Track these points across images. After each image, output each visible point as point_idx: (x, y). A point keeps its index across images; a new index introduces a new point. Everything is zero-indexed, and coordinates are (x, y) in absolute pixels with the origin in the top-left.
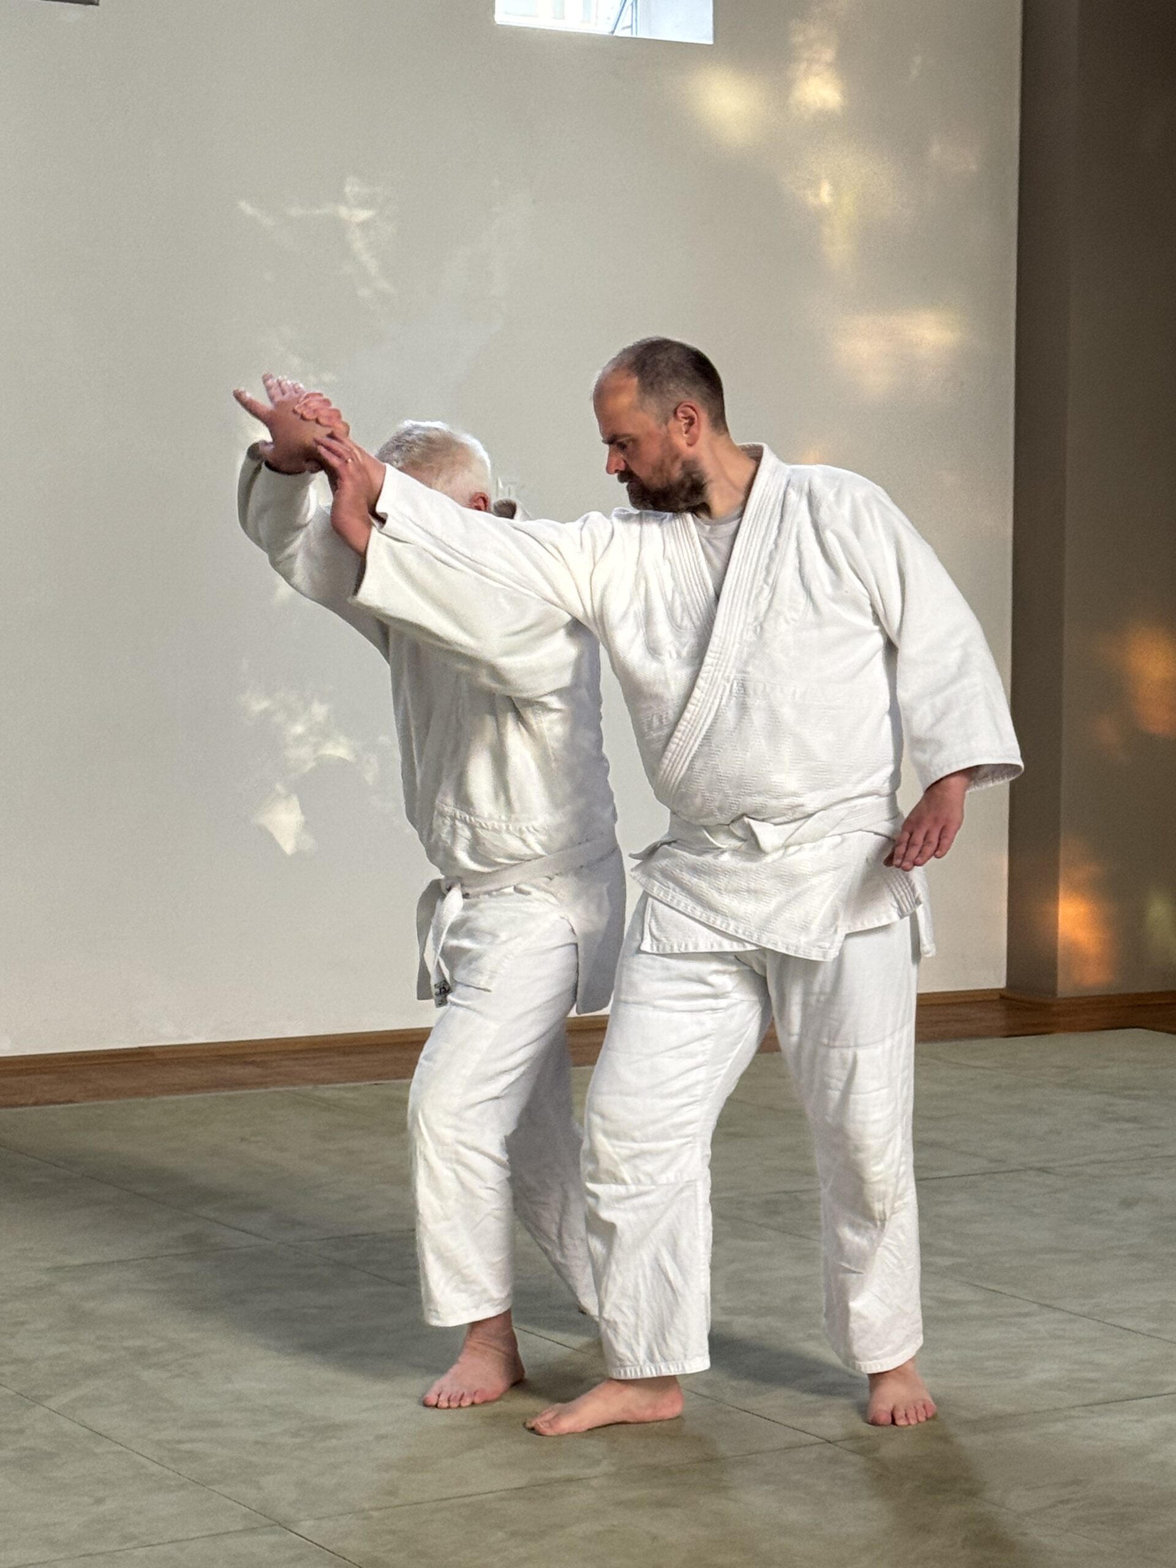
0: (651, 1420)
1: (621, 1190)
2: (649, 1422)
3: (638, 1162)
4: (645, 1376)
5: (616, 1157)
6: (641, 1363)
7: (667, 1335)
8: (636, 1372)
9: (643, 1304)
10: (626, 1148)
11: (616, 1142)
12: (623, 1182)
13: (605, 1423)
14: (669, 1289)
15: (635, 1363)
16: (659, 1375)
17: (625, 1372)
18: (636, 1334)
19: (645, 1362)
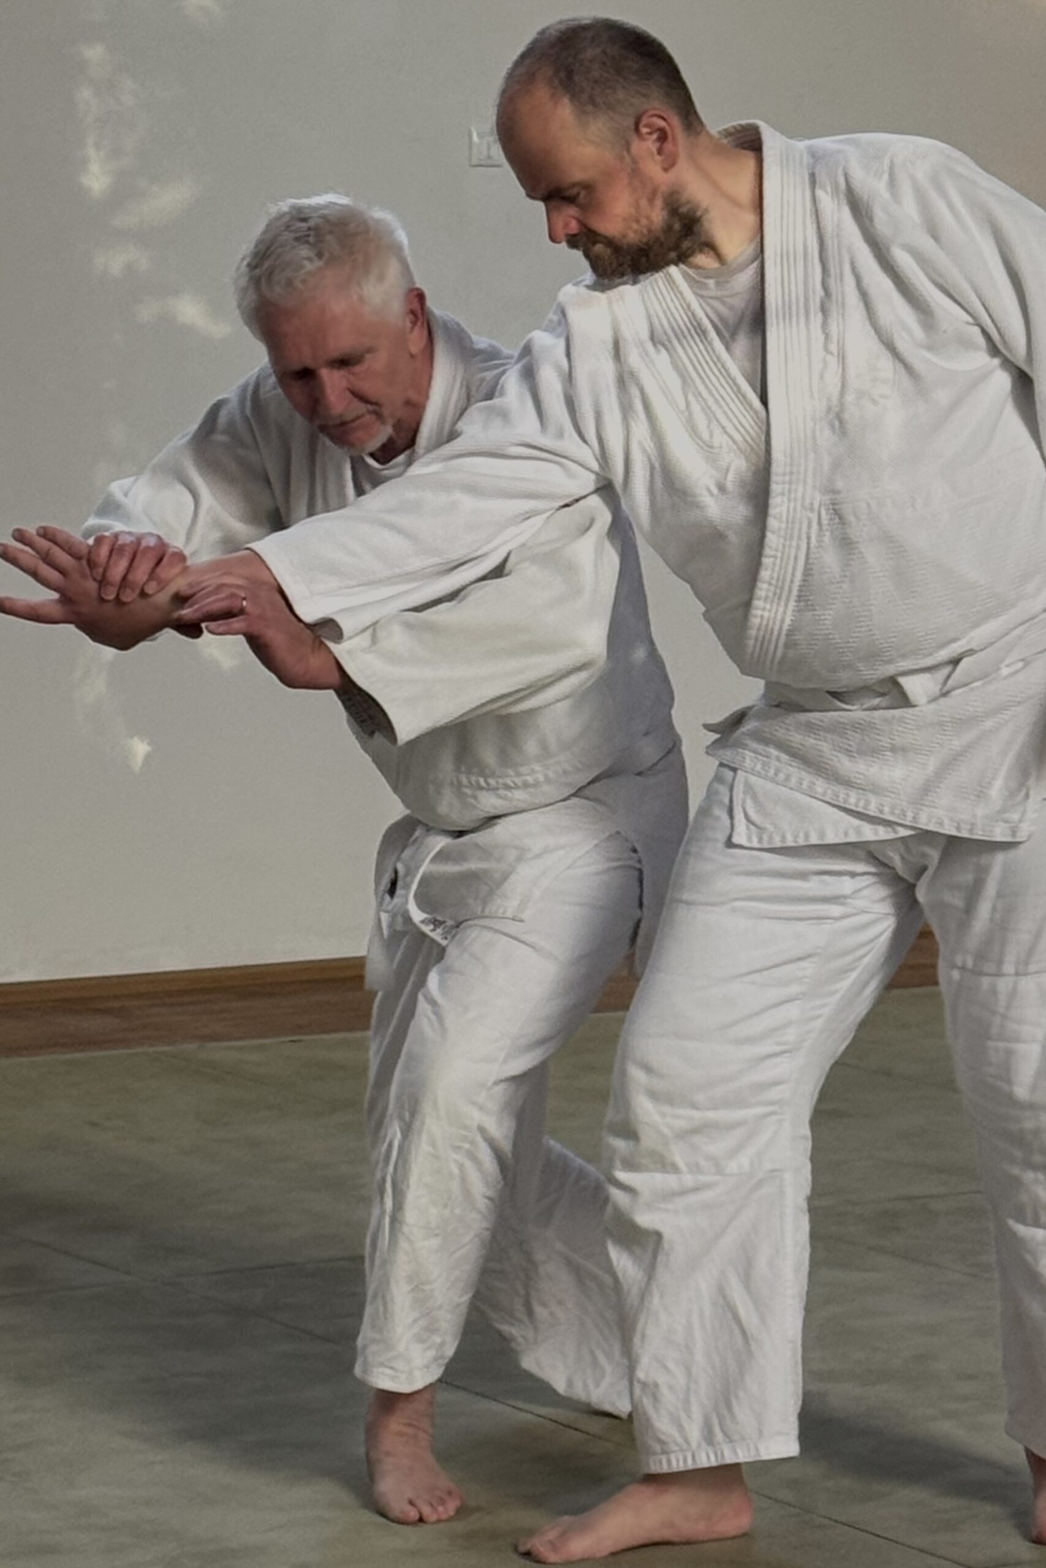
0: (706, 1539)
1: (669, 1181)
2: (703, 1542)
3: (697, 1139)
4: (699, 1466)
5: (666, 1131)
6: (694, 1445)
7: (734, 1403)
8: (685, 1460)
9: (699, 1357)
10: (682, 1117)
11: (667, 1109)
12: (675, 1169)
13: (635, 1543)
14: (737, 1331)
15: (685, 1446)
16: (720, 1462)
17: (669, 1462)
18: (687, 1402)
19: (699, 1446)
